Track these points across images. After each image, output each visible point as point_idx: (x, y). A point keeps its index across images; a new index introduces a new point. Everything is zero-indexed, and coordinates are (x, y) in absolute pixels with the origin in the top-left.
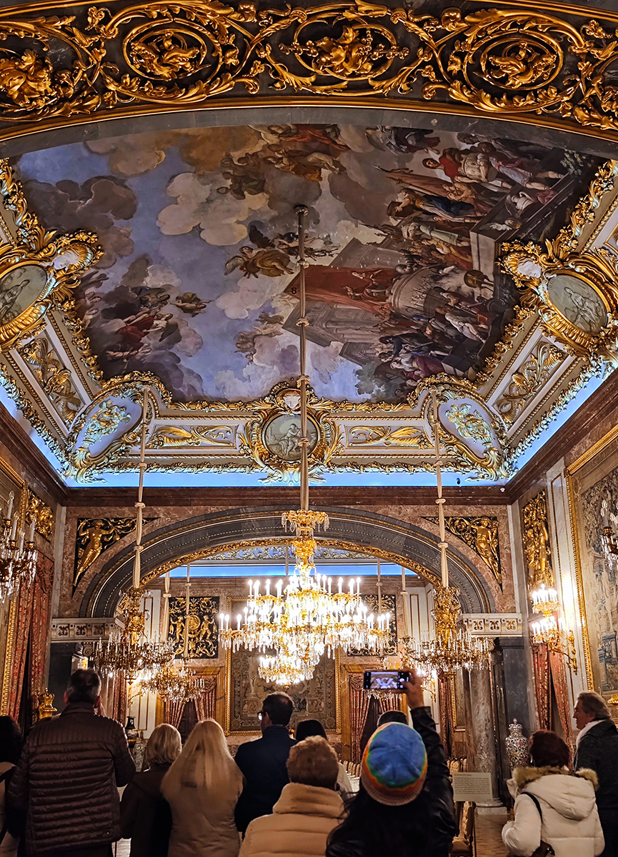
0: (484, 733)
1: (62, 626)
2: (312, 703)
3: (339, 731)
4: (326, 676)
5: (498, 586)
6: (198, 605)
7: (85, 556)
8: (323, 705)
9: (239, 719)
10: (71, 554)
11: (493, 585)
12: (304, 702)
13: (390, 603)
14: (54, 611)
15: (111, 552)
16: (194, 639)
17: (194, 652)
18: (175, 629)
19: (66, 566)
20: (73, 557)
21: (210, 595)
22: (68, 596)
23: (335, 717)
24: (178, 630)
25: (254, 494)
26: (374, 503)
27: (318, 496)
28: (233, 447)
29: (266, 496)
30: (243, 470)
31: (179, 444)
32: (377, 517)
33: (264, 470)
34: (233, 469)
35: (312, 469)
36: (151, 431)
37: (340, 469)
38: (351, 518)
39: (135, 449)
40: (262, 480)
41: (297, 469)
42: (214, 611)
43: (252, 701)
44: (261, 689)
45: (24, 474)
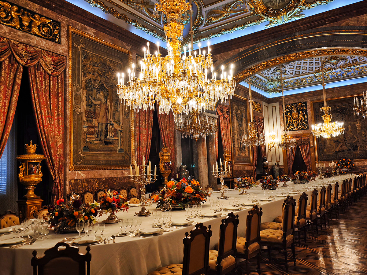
6: (296, 107)
9: (322, 156)
12: (356, 146)
21: (302, 101)
25: (262, 34)
26: (338, 20)
27: (300, 26)
28: (247, 11)
29: (269, 34)
30: (254, 23)
31: (220, 19)
32: (340, 29)
33: (266, 20)
34: (249, 25)
35: (294, 10)
36: (204, 16)
37: (313, 5)
38: (323, 33)
39: (201, 28)
40: (267, 25)
41: (285, 13)
42: (305, 108)
43: (328, 147)
44: (332, 142)
45: (129, 48)
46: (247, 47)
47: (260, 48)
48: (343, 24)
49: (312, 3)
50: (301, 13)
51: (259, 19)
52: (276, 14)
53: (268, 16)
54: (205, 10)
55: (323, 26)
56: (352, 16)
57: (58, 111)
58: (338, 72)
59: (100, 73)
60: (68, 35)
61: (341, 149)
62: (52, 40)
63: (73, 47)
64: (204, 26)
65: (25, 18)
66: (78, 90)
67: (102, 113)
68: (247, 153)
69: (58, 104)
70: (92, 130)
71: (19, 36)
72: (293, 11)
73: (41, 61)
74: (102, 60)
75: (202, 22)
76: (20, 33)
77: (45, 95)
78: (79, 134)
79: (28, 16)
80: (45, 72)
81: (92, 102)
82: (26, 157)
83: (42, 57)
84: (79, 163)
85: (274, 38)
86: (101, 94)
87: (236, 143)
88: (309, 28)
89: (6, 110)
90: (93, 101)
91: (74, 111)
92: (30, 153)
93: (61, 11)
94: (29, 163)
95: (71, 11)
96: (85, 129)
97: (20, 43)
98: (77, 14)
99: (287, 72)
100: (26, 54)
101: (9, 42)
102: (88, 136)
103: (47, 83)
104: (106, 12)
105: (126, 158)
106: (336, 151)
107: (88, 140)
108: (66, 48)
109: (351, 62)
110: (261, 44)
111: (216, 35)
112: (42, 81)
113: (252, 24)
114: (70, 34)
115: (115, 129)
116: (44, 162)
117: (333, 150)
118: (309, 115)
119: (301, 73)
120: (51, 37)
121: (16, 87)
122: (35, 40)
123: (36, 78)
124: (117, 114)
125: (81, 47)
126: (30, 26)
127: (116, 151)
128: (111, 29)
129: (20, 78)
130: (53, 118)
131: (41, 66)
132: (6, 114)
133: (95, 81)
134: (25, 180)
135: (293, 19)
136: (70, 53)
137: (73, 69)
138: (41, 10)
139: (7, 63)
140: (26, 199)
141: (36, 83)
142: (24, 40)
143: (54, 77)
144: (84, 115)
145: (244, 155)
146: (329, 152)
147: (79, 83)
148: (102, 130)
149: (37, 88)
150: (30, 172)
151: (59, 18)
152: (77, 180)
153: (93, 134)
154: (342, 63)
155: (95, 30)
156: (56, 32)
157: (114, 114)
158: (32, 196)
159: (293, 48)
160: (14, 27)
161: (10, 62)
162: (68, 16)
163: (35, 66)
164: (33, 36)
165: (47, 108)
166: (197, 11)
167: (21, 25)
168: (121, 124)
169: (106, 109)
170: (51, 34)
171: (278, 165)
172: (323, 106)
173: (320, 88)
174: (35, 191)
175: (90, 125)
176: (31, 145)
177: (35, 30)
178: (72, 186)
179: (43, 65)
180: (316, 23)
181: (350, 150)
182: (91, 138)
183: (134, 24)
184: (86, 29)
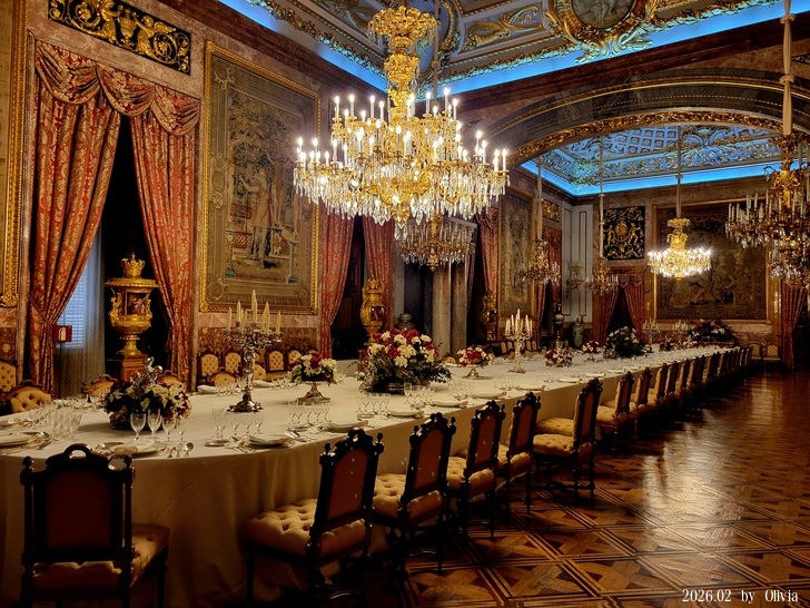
2: (740, 297)
3: (768, 321)
4: (756, 272)
6: (625, 215)
8: (751, 298)
9: (665, 309)
12: (731, 296)
16: (623, 243)
17: (624, 254)
18: (606, 236)
21: (636, 205)
23: (765, 309)
24: (609, 236)
25: (568, 75)
26: (715, 55)
27: (641, 63)
28: (543, 29)
29: (581, 76)
30: (556, 53)
31: (491, 40)
32: (717, 73)
33: (579, 47)
34: (546, 55)
35: (633, 31)
36: (463, 33)
37: (669, 23)
38: (683, 80)
39: (454, 56)
40: (579, 59)
41: (615, 37)
42: (640, 219)
43: (678, 294)
44: (687, 284)
45: (318, 87)
46: (540, 99)
47: (563, 102)
48: (724, 65)
49: (668, 20)
50: (647, 38)
51: (566, 44)
52: (598, 37)
53: (582, 40)
54: (465, 21)
55: (686, 67)
56: (742, 49)
57: (183, 202)
58: (711, 152)
59: (261, 133)
60: (204, 59)
61: (702, 299)
62: (175, 67)
63: (213, 82)
64: (461, 52)
65: (126, 23)
66: (219, 164)
67: (262, 209)
68: (526, 298)
69: (183, 188)
70: (242, 239)
71: (114, 56)
72: (630, 34)
73: (154, 107)
74: (265, 108)
75: (457, 43)
76: (117, 51)
77: (160, 171)
78: (219, 245)
79: (132, 18)
80: (161, 127)
81: (244, 189)
82: (123, 282)
83: (155, 98)
84: (217, 299)
85: (591, 83)
86: (262, 173)
87: (507, 276)
88: (657, 68)
89: (89, 195)
90: (246, 186)
91: (209, 202)
92: (131, 277)
93: (193, 11)
94: (129, 294)
95: (211, 11)
96: (230, 238)
97: (117, 70)
98: (222, 18)
99: (614, 147)
100: (127, 91)
101: (96, 67)
102: (234, 250)
103: (164, 149)
104: (277, 18)
105: (301, 294)
106: (692, 303)
107: (234, 258)
108: (200, 84)
109: (737, 135)
110: (565, 93)
111: (482, 71)
112: (154, 145)
113: (551, 54)
114: (208, 58)
115: (284, 241)
116: (155, 294)
117: (687, 300)
118: (646, 231)
119: (639, 151)
120: (174, 61)
121: (108, 154)
122: (144, 67)
123: (143, 137)
124: (288, 212)
125: (228, 84)
126: (134, 39)
127: (284, 280)
128: (285, 51)
129: (116, 136)
130: (175, 213)
131: (154, 116)
132: (88, 203)
133: (252, 147)
134: (121, 323)
135: (631, 49)
136: (207, 93)
137: (212, 124)
138: (156, 7)
139: (91, 106)
140: (122, 357)
141: (144, 148)
142: (124, 65)
143: (177, 137)
144: (229, 211)
145: (519, 300)
146: (680, 303)
147: (222, 150)
148: (260, 240)
149: (145, 158)
150: (131, 311)
151: (188, 25)
152: (213, 329)
153: (244, 247)
154: (719, 135)
155: (255, 52)
156: (182, 52)
157: (283, 212)
158: (133, 354)
159: (625, 104)
160: (106, 40)
161: (97, 105)
162: (206, 21)
163: (142, 115)
164: (140, 59)
165: (162, 195)
166: (450, 22)
167: (119, 36)
168: (295, 232)
169: (270, 201)
170: (173, 56)
171: (582, 322)
172: (674, 216)
173: (671, 181)
174: (139, 344)
175: (239, 229)
176: (133, 262)
177: (144, 46)
178: (203, 339)
179: (158, 114)
180: (673, 59)
181: (718, 301)
182: (239, 254)
183: (328, 42)
184: (238, 48)
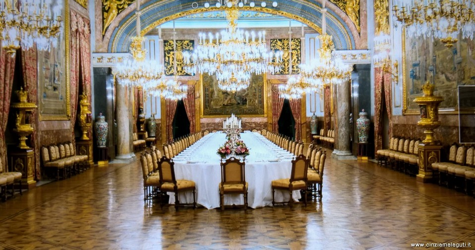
0: (344, 117)
1: (99, 57)
2: (250, 101)
3: (265, 115)
4: (259, 86)
5: (358, 34)
6: (182, 45)
7: (108, 17)
8: (256, 101)
9: (208, 109)
10: (100, 15)
11: (355, 33)
12: (246, 100)
13: (297, 44)
14: (93, 49)
15: (123, 14)
16: (181, 65)
17: (181, 72)
18: (169, 59)
19: (97, 23)
20: (101, 17)
21: (188, 39)
22: (100, 40)
23: (263, 108)
24: (171, 59)
42: (191, 49)
43: (216, 99)
61: (229, 102)
70: (47, 72)
78: (42, 77)
96: (44, 72)
102: (46, 80)
105: (64, 107)
106: (224, 105)
107: (45, 85)
127: (59, 98)
146: (217, 105)
148: (52, 73)
153: (48, 78)
171: (154, 119)
175: (46, 67)
